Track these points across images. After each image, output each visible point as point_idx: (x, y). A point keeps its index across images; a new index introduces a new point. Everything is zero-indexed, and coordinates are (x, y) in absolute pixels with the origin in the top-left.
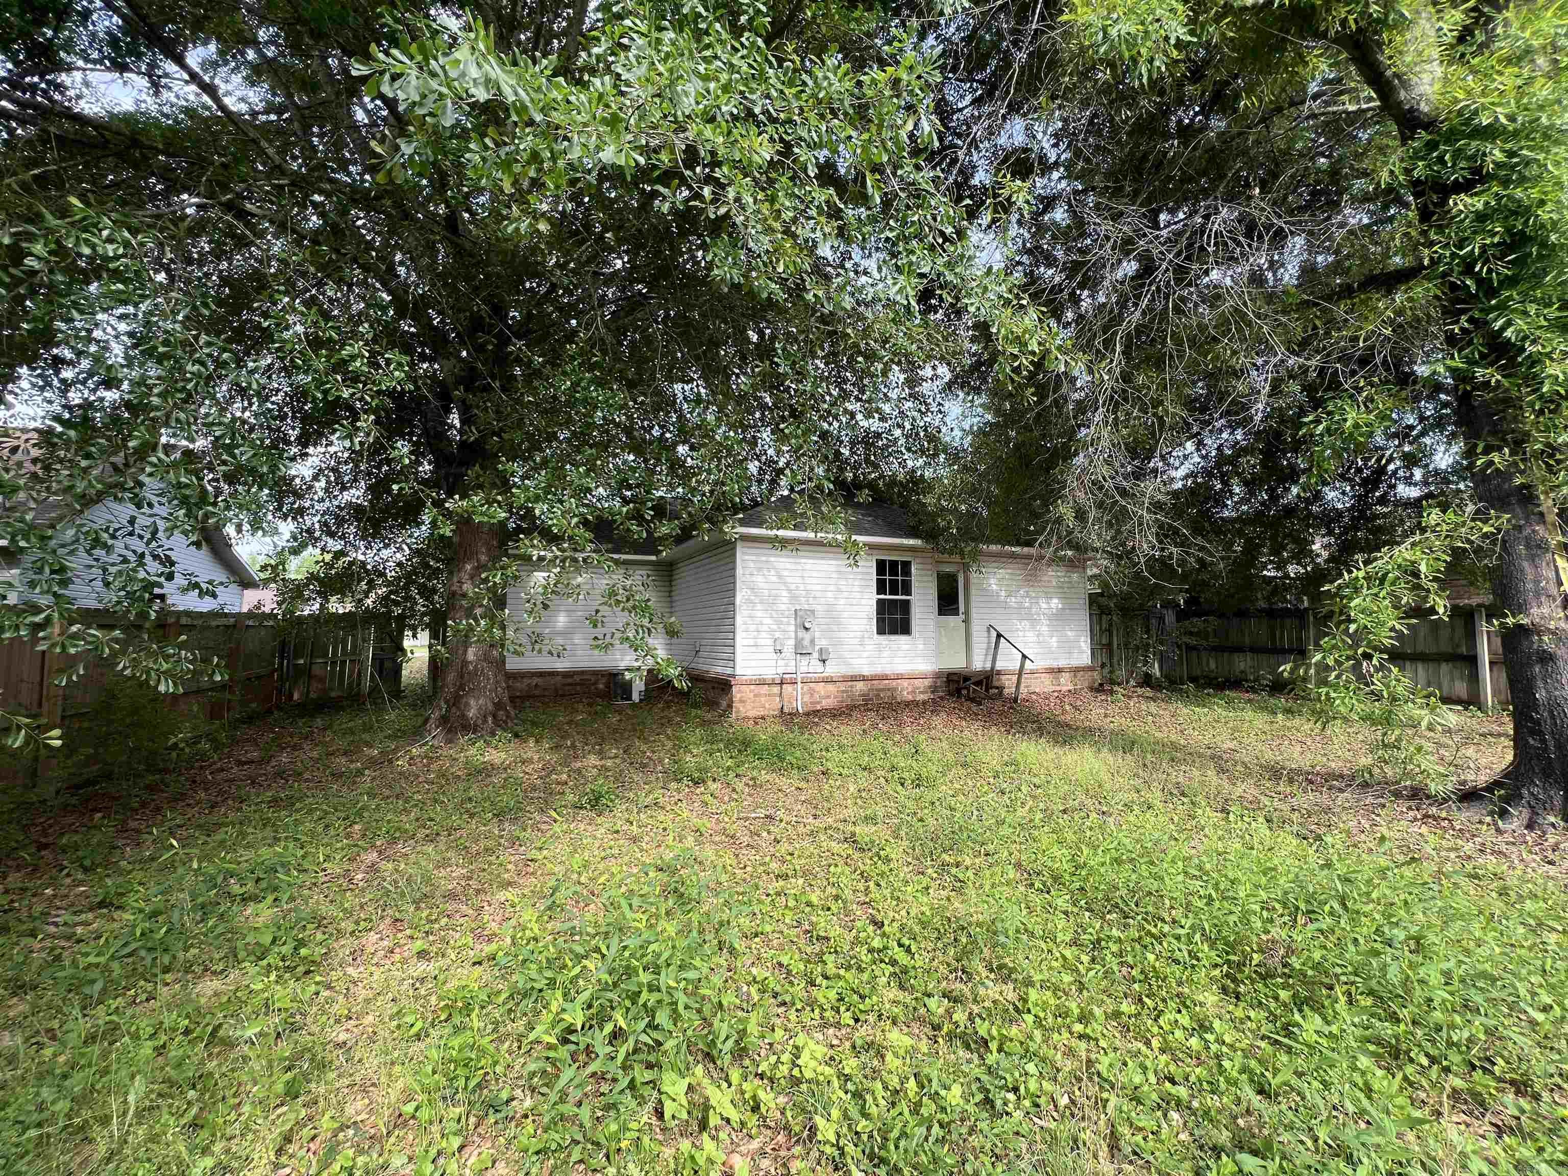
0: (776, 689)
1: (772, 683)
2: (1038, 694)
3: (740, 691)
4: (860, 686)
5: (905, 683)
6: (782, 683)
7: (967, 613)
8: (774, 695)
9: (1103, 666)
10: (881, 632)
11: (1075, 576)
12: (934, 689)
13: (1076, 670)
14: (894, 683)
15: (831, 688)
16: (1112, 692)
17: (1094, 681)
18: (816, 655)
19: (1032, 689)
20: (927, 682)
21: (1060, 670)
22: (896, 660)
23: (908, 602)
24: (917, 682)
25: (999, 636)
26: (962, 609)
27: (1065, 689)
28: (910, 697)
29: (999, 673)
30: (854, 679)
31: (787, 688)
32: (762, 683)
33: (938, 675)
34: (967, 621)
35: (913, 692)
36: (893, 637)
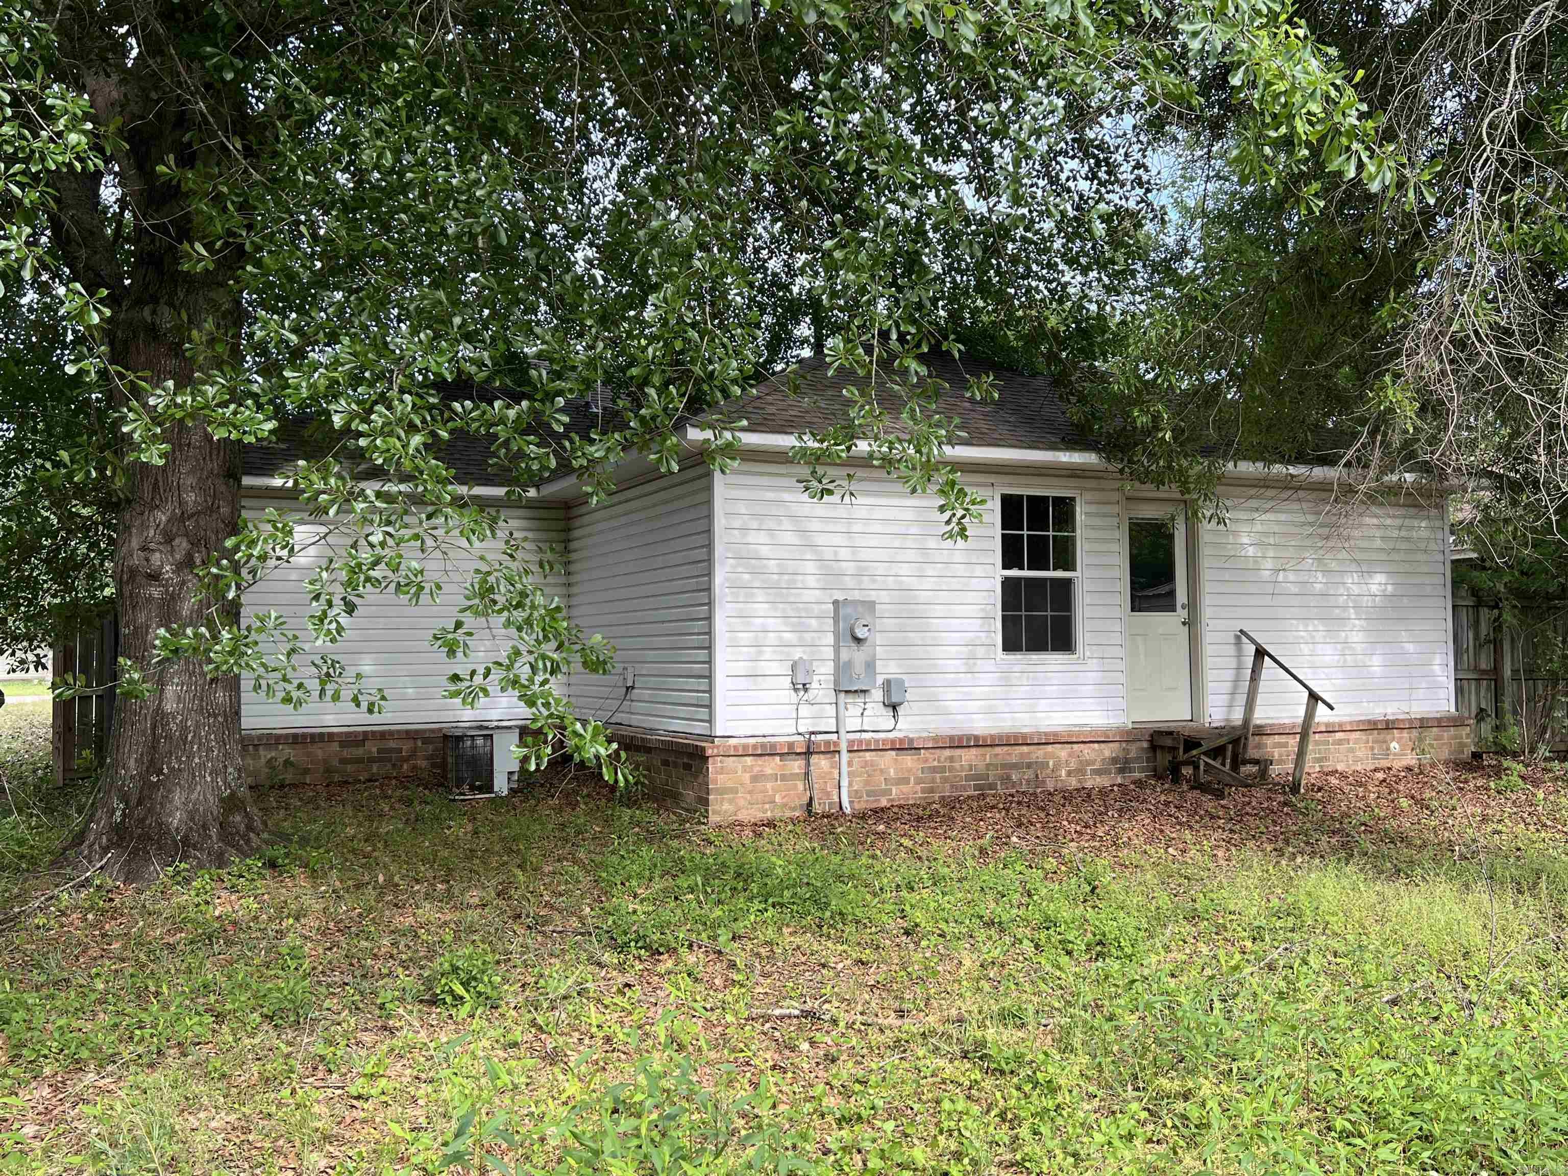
0: (796, 766)
1: (790, 753)
2: (1343, 776)
3: (722, 771)
4: (968, 757)
5: (1062, 752)
6: (808, 753)
7: (1193, 605)
8: (794, 776)
9: (1481, 715)
10: (1010, 645)
11: (1421, 528)
12: (1123, 765)
13: (1423, 724)
14: (1039, 753)
15: (908, 760)
16: (1499, 771)
17: (1462, 745)
18: (877, 695)
19: (1329, 766)
20: (1108, 751)
21: (1389, 726)
22: (1043, 704)
23: (1068, 582)
24: (1088, 752)
25: (1261, 653)
26: (1181, 596)
27: (1398, 764)
28: (1073, 783)
29: (1260, 731)
30: (958, 743)
31: (820, 763)
32: (766, 751)
33: (1129, 736)
34: (1192, 623)
35: (1080, 771)
36: (1035, 657)
